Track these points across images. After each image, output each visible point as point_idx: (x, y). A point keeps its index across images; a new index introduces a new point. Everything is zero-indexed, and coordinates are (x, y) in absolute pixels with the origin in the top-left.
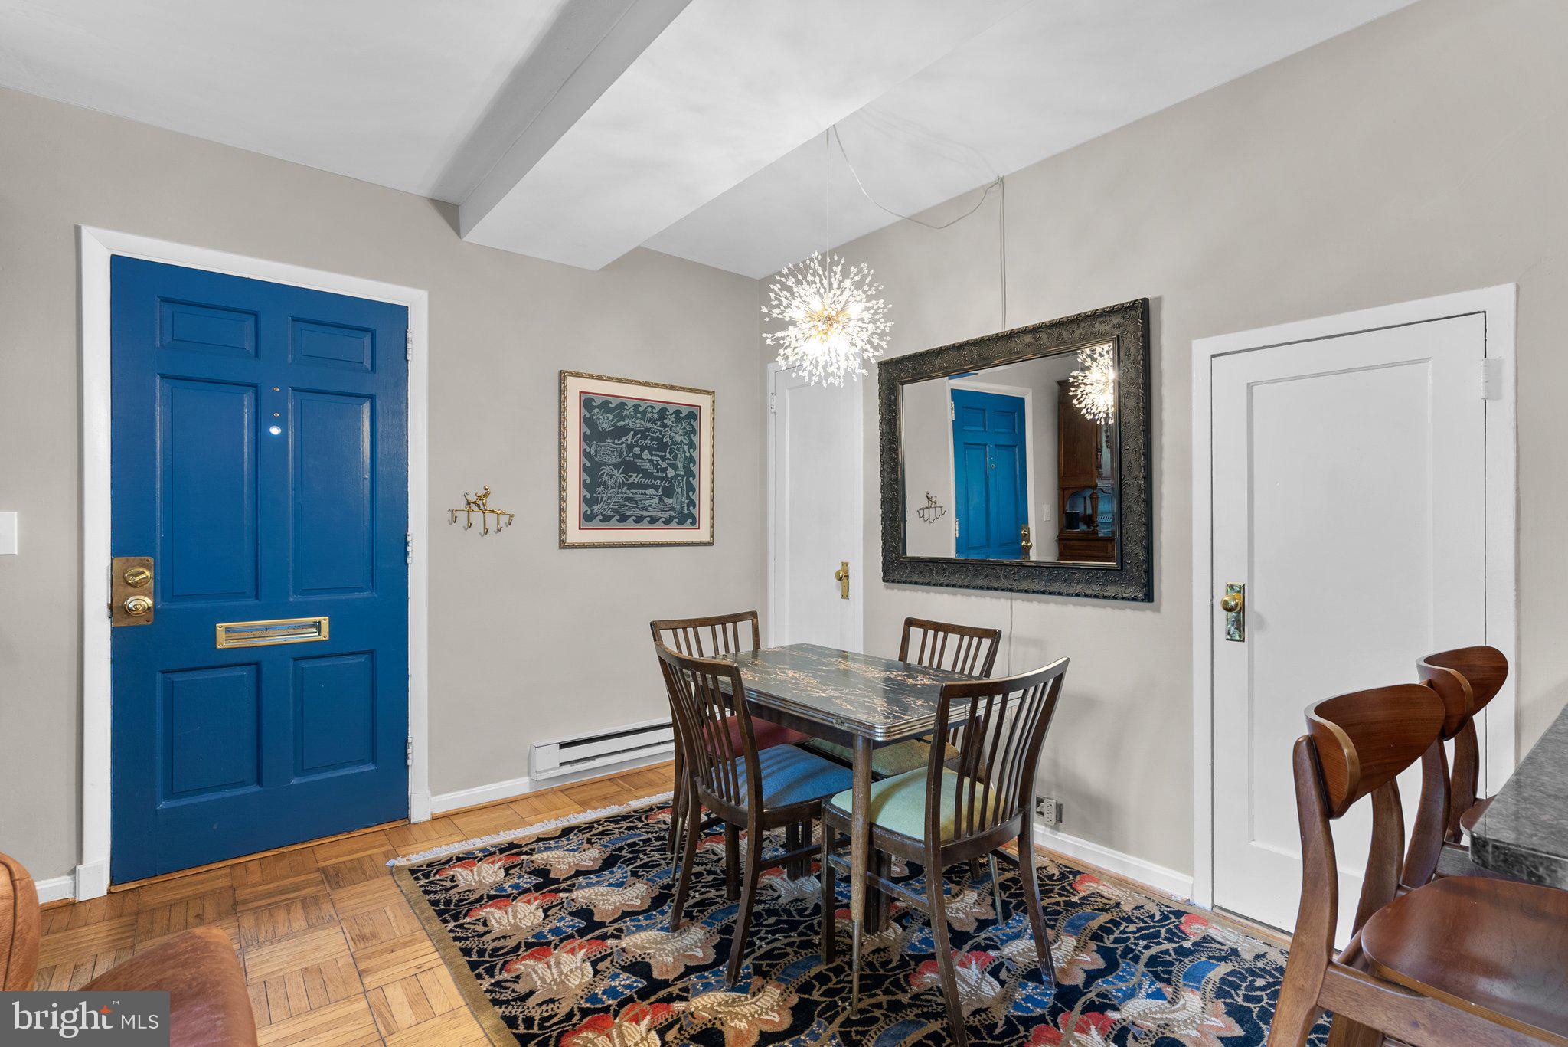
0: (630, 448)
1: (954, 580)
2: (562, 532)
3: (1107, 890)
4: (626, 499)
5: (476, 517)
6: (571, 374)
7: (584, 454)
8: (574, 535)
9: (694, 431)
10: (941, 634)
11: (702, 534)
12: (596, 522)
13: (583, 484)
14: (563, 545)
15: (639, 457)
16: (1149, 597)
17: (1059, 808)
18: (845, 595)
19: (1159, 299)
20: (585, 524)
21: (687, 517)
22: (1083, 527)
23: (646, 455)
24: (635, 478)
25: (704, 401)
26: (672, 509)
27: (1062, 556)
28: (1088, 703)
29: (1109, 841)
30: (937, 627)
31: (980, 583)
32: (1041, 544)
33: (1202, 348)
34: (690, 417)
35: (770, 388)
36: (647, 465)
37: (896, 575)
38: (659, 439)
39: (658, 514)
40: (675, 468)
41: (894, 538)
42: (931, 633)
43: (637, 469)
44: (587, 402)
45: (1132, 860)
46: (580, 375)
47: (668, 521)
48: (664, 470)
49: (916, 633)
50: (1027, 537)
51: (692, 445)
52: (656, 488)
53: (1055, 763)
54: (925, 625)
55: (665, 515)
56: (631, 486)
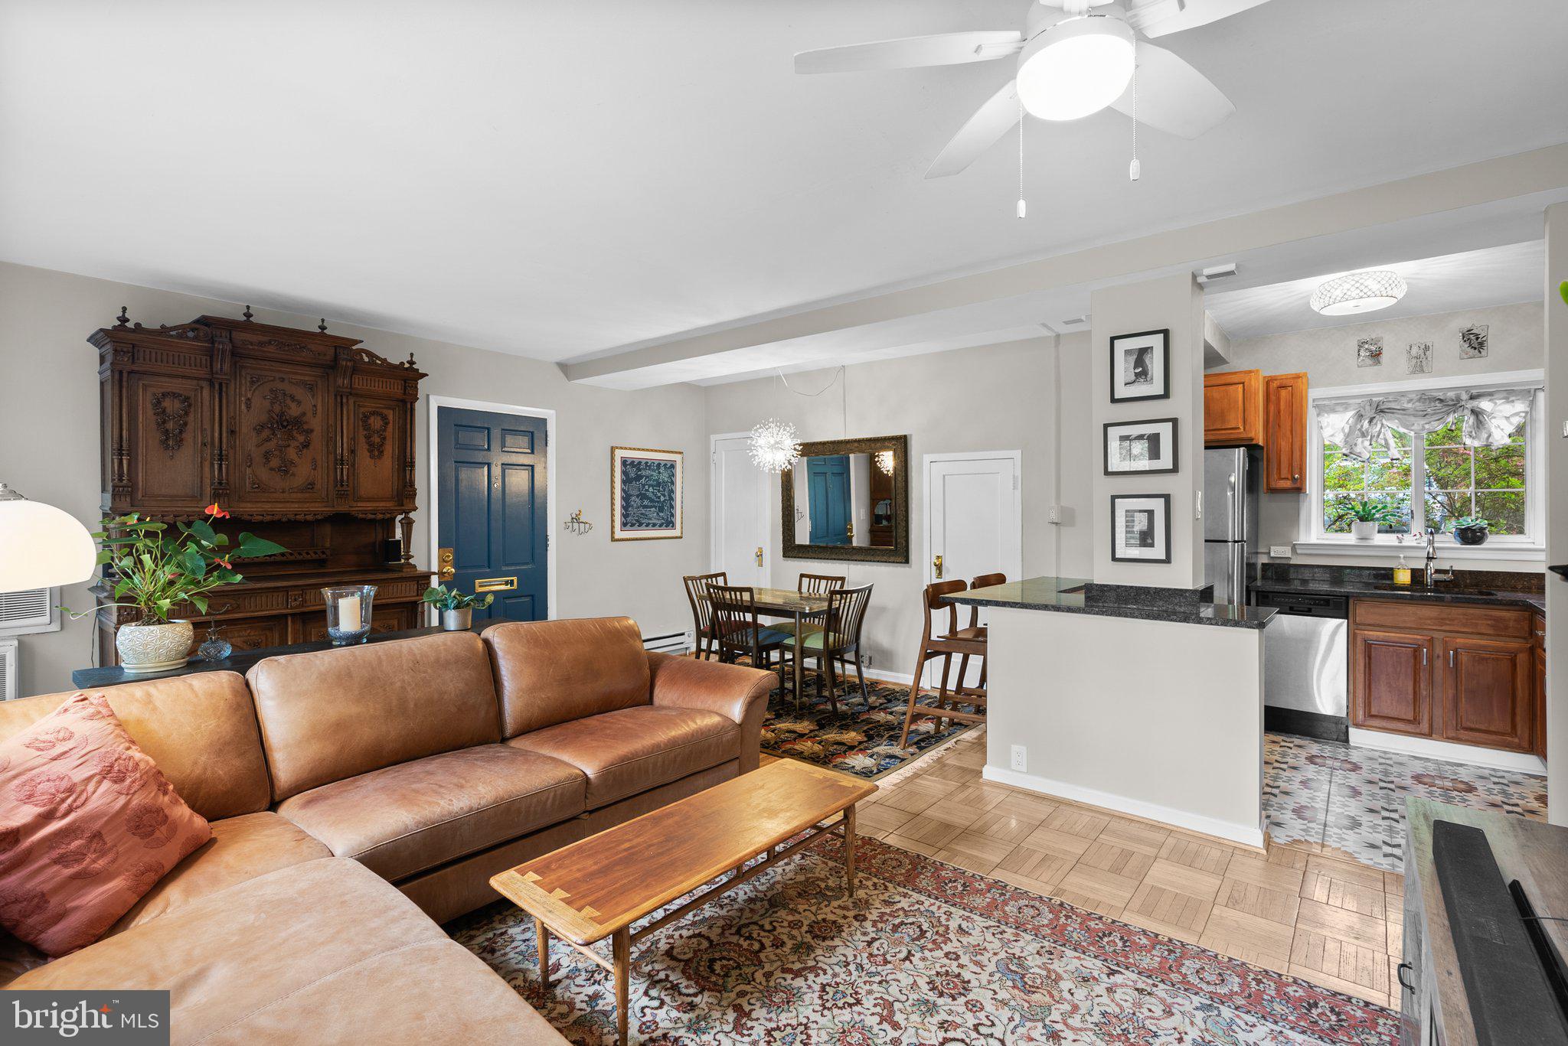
0: (644, 486)
1: (820, 556)
2: (613, 533)
3: (890, 686)
4: (642, 514)
5: (576, 525)
6: (617, 448)
7: (623, 490)
8: (619, 534)
9: (673, 475)
10: (817, 580)
11: (676, 532)
12: (628, 526)
13: (623, 507)
14: (613, 539)
15: (647, 490)
16: (907, 561)
17: (870, 658)
18: (761, 565)
19: (911, 435)
20: (624, 529)
21: (669, 523)
22: (885, 523)
23: (651, 489)
24: (646, 502)
25: (677, 458)
26: (663, 519)
27: (873, 542)
28: (883, 610)
29: (891, 669)
30: (816, 577)
31: (833, 557)
32: (859, 535)
33: (927, 458)
34: (671, 467)
35: (712, 449)
36: (651, 495)
37: (790, 554)
38: (657, 480)
39: (656, 522)
40: (664, 496)
41: (789, 535)
42: (813, 580)
43: (648, 498)
44: (624, 462)
45: (901, 675)
46: (621, 448)
47: (661, 526)
48: (659, 498)
49: (805, 581)
50: (851, 530)
51: (673, 483)
52: (656, 507)
53: (869, 638)
54: (810, 577)
55: (659, 522)
56: (645, 507)
